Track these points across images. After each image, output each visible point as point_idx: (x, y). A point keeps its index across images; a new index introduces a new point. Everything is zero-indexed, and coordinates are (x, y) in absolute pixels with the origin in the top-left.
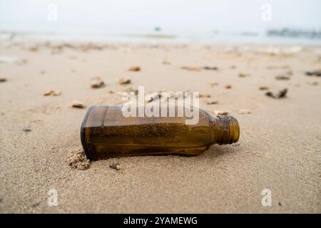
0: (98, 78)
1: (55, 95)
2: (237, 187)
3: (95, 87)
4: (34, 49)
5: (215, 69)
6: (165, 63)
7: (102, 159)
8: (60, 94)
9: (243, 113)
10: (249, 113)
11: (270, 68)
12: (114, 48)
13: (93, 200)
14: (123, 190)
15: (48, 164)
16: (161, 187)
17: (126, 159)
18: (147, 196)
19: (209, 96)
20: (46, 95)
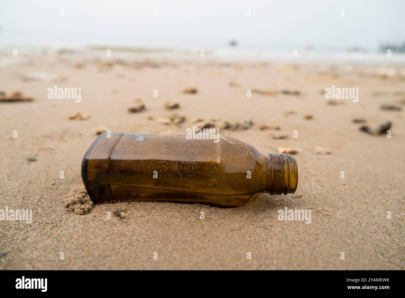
0: (138, 101)
1: (82, 119)
2: (277, 258)
3: (133, 111)
4: (80, 66)
5: (297, 93)
6: (232, 85)
7: (109, 202)
8: (88, 118)
9: (319, 153)
10: (329, 153)
11: (376, 94)
12: (175, 65)
13: (73, 256)
14: (118, 246)
15: (39, 203)
16: (169, 248)
17: (137, 205)
18: (145, 258)
19: (278, 129)
20: (72, 118)
